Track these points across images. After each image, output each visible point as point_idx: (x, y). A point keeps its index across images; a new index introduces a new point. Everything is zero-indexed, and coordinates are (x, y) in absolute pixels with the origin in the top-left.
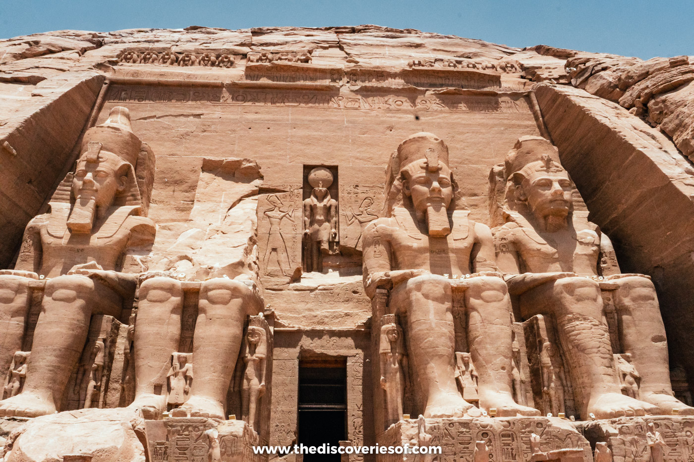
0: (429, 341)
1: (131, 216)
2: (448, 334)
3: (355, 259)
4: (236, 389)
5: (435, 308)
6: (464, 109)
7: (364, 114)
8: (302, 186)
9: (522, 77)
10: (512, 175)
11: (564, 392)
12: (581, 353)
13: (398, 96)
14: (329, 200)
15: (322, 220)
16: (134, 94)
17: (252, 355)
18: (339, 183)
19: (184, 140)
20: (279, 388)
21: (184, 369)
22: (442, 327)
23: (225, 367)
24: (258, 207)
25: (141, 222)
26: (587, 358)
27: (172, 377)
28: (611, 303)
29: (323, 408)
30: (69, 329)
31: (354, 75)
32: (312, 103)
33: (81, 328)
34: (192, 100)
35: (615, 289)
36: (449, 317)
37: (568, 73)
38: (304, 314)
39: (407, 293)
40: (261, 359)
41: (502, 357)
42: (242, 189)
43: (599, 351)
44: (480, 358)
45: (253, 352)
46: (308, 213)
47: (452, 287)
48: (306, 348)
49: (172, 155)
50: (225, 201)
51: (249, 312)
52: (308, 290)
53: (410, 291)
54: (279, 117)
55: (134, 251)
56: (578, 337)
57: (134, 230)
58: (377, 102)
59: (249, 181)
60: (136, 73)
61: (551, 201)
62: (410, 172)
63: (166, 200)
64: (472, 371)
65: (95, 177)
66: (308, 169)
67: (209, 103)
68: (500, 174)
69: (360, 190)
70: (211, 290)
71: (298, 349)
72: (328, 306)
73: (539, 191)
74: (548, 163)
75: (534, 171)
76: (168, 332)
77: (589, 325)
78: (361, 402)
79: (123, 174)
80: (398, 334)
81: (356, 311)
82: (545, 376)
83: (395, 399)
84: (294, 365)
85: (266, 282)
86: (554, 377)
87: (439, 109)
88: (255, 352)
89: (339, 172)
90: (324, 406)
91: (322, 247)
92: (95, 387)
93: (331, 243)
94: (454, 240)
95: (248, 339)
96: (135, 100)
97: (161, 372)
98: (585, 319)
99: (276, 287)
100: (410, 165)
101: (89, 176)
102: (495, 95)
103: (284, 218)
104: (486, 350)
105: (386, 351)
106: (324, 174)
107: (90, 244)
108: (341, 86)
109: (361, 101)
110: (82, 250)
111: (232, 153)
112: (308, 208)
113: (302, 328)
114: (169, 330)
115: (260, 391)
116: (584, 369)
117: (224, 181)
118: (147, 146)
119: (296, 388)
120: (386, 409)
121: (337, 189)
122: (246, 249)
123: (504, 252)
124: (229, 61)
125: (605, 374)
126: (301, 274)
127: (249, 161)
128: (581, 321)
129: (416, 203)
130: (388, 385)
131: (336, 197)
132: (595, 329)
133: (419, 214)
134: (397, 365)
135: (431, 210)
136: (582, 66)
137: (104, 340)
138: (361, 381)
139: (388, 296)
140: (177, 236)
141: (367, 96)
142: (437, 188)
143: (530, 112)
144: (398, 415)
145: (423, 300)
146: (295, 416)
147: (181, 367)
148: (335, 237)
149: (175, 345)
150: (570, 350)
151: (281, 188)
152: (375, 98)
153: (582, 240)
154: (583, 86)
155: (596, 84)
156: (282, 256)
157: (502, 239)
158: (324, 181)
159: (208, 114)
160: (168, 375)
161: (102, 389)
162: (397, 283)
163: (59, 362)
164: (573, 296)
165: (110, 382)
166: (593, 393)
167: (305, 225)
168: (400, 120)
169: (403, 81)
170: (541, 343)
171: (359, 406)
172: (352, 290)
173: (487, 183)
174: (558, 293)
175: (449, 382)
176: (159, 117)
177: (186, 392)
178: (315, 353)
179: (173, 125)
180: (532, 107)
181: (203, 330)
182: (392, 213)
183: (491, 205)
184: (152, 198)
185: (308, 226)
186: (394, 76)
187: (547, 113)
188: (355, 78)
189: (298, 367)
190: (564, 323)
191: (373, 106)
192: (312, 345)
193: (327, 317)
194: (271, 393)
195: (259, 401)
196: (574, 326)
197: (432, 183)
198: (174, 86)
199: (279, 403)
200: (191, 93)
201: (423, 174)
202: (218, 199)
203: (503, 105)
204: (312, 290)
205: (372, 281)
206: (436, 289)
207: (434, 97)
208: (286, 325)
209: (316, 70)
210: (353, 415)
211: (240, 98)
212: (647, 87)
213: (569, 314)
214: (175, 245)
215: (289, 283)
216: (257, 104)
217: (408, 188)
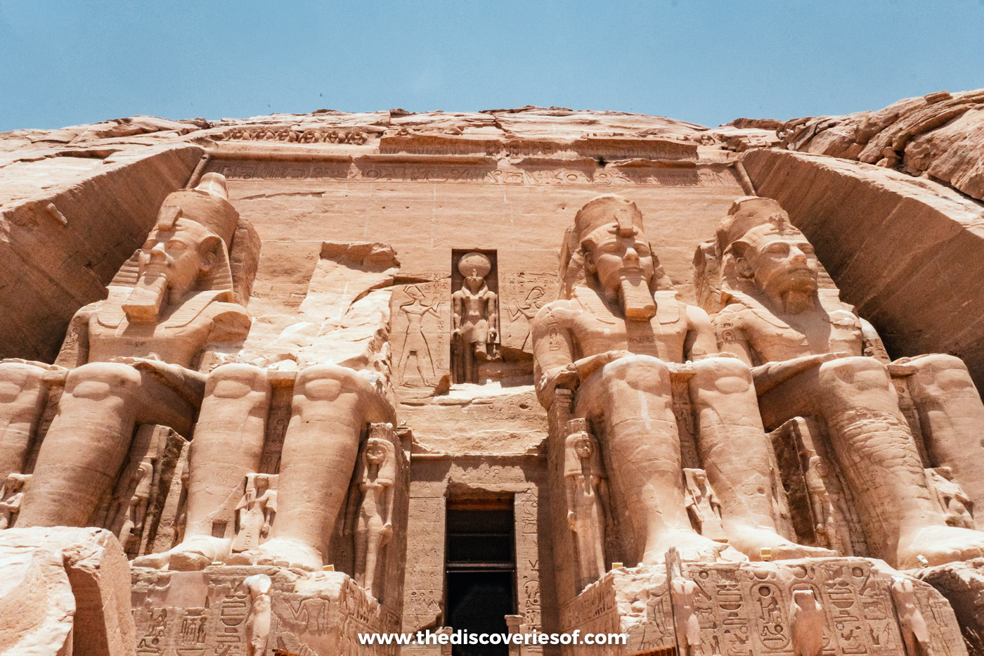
0: (643, 450)
1: (216, 302)
2: (671, 440)
3: (522, 365)
4: (348, 531)
5: (648, 403)
6: (654, 183)
7: (528, 190)
8: (450, 274)
9: (723, 148)
10: (730, 246)
11: (850, 530)
12: (876, 467)
13: (571, 169)
14: (485, 293)
15: (476, 316)
16: (239, 170)
17: (372, 480)
18: (499, 270)
19: (299, 222)
20: (417, 539)
21: (263, 498)
22: (661, 430)
23: (326, 494)
24: (391, 298)
25: (230, 309)
26: (887, 474)
27: (243, 510)
28: (906, 394)
29: (482, 568)
30: (92, 438)
31: (515, 146)
32: (463, 178)
33: (113, 438)
34: (312, 177)
35: (911, 375)
36: (670, 415)
37: (782, 138)
38: (452, 436)
39: (603, 384)
40: (386, 487)
41: (758, 474)
42: (371, 279)
43: (905, 462)
44: (722, 477)
45: (374, 476)
46: (458, 308)
47: (671, 374)
48: (457, 481)
49: (283, 239)
50: (348, 292)
51: (369, 418)
52: (459, 404)
53: (609, 380)
54: (421, 194)
55: (217, 347)
56: (868, 443)
57: (218, 319)
58: (545, 177)
59: (381, 270)
60: (244, 148)
61: (790, 272)
62: (594, 241)
63: (271, 294)
64: (711, 497)
65: (168, 248)
66: (458, 254)
67: (333, 180)
68: (711, 251)
69: (526, 278)
70: (310, 380)
71: (445, 483)
72: (486, 425)
73: (772, 258)
74: (780, 223)
75: (761, 236)
76: (241, 442)
77: (884, 424)
78: (537, 558)
79: (209, 249)
80: (592, 447)
81: (524, 431)
82: (818, 507)
83: (591, 545)
84: (439, 506)
85: (402, 394)
86: (831, 508)
87: (624, 183)
88: (377, 476)
89: (499, 257)
90: (482, 565)
91: (477, 351)
92: (132, 531)
93: (489, 346)
94: (662, 324)
95: (367, 457)
96: (240, 176)
97: (226, 501)
98: (876, 416)
99: (415, 401)
100: (594, 232)
101: (160, 247)
102: (693, 166)
103: (427, 314)
104: (729, 466)
105: (576, 472)
106: (480, 261)
107: (155, 335)
108: (499, 160)
109: (524, 175)
110: (143, 344)
111: (360, 236)
112: (458, 302)
113: (451, 453)
114: (244, 440)
115: (384, 535)
116: (883, 491)
117: (349, 270)
118: (247, 222)
119: (443, 538)
120: (577, 561)
121: (496, 278)
122: (371, 343)
123: (730, 342)
124: (361, 138)
125: (920, 497)
126: (450, 386)
127: (381, 246)
128: (870, 418)
129: (603, 278)
130: (579, 523)
131: (495, 288)
132: (894, 429)
133: (609, 293)
134: (592, 493)
135: (626, 285)
136: (802, 127)
137: (154, 462)
138: (536, 527)
139: (573, 398)
140: (280, 330)
141: (532, 170)
142: (633, 255)
143: (738, 186)
144: (596, 569)
145: (630, 391)
146: (440, 579)
147: (259, 494)
148: (494, 338)
149: (251, 461)
150: (855, 464)
151: (423, 277)
152: (542, 172)
153: (839, 322)
154: (804, 148)
155: (824, 142)
156: (424, 361)
157: (725, 325)
158: (479, 269)
159: (331, 192)
160: (237, 508)
161: (146, 533)
162: (586, 375)
163: (71, 488)
164: (851, 383)
165: (160, 524)
166: (903, 528)
167: (455, 323)
168: (573, 196)
169: (576, 153)
170: (805, 458)
171: (534, 563)
172: (519, 403)
173: (691, 268)
174: (827, 382)
175: (678, 514)
176: (269, 196)
177: (263, 534)
178: (469, 488)
179: (287, 205)
180: (739, 178)
181: (297, 438)
182: (572, 294)
183: (699, 294)
184: (253, 290)
185: (458, 324)
186: (565, 147)
187: (762, 183)
188: (515, 151)
189: (444, 508)
190: (843, 423)
191: (540, 181)
192: (464, 477)
193: (485, 439)
194: (406, 545)
195: (383, 550)
196: (859, 427)
197: (625, 250)
198: (291, 161)
199: (416, 560)
200: (312, 169)
201: (614, 239)
202: (339, 290)
203: (703, 177)
204: (464, 404)
205: (549, 381)
206: (648, 374)
207: (616, 170)
208: (428, 450)
209: (467, 142)
210: (525, 577)
211: (372, 173)
212: (901, 129)
213: (847, 409)
214: (276, 341)
215: (433, 396)
216: (393, 180)
217: (591, 262)
